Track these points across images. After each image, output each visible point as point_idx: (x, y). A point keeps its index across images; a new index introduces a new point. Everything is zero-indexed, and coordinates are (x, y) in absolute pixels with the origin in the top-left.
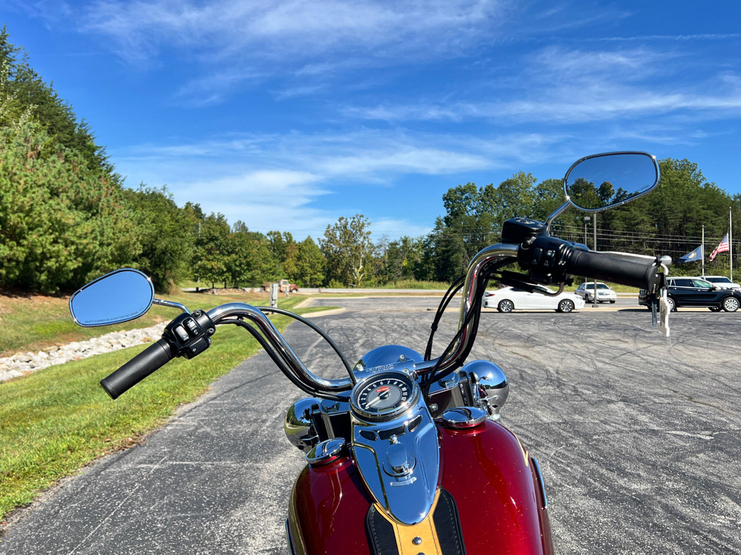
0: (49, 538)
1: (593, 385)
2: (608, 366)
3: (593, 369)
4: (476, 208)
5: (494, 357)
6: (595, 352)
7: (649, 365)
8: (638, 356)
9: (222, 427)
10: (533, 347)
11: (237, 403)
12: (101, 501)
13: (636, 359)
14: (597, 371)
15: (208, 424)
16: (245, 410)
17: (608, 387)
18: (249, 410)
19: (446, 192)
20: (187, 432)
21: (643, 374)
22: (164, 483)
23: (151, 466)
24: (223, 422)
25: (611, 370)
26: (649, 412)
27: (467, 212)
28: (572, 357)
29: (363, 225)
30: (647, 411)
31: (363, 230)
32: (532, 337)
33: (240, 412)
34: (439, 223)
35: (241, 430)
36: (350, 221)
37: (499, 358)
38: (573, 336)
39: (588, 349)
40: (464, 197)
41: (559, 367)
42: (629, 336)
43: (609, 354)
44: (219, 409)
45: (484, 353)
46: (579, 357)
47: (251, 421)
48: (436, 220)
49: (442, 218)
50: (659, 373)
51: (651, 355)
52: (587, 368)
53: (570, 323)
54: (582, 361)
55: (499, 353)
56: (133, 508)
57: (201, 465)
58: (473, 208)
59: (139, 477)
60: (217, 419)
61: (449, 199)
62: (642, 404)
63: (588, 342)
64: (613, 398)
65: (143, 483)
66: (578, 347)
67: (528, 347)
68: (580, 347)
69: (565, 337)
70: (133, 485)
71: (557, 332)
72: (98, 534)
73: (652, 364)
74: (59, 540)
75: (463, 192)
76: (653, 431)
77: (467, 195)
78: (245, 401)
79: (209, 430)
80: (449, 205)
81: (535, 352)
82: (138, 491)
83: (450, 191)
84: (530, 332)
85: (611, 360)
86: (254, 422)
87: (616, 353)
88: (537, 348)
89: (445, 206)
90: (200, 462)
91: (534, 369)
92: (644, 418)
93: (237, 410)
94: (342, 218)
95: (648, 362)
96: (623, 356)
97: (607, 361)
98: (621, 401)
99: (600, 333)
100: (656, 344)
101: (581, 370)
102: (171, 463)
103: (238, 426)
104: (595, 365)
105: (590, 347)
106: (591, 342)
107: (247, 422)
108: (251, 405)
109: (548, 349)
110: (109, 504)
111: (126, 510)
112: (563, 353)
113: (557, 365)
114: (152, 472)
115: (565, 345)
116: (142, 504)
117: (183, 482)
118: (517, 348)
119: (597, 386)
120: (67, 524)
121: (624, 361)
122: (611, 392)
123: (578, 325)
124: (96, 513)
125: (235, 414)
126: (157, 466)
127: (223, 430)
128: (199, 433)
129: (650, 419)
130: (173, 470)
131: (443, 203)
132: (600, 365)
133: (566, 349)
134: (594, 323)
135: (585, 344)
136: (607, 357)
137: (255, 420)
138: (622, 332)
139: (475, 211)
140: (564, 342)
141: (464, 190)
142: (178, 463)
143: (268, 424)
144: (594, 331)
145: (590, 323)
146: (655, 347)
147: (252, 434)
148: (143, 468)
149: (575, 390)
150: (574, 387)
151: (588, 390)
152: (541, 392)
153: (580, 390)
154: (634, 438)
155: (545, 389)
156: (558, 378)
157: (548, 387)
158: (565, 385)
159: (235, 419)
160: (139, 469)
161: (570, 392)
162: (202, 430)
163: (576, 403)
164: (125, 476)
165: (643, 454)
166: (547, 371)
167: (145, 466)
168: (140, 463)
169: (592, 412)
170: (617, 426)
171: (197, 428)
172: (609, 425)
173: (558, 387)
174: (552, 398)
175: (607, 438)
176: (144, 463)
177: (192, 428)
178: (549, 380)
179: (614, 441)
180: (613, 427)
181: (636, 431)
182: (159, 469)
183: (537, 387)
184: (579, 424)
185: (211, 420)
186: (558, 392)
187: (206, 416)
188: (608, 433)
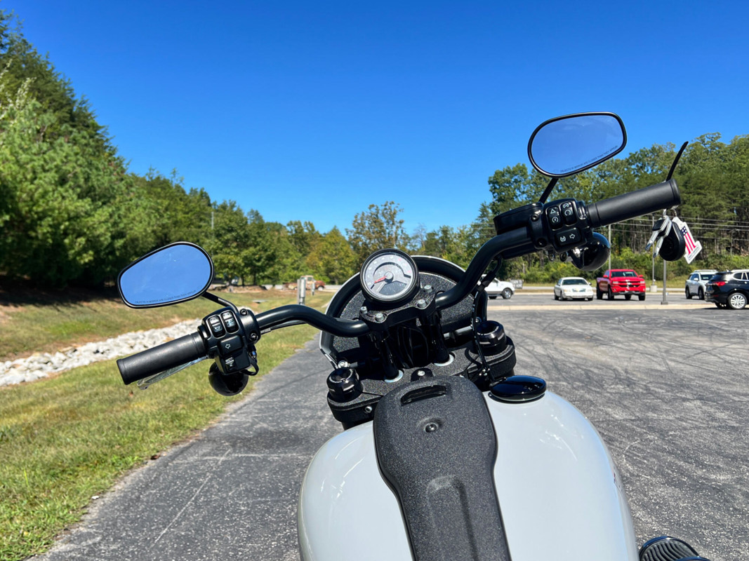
0: (138, 518)
1: (666, 384)
2: (682, 366)
3: (665, 368)
4: (527, 192)
5: (555, 357)
6: (667, 352)
7: (727, 364)
8: (715, 355)
9: (278, 423)
10: (597, 346)
11: (287, 401)
12: (178, 488)
13: (713, 358)
14: (670, 371)
15: (264, 421)
16: (297, 407)
17: (682, 386)
18: (302, 407)
19: (492, 175)
20: (244, 428)
21: (720, 374)
22: (236, 474)
23: (218, 458)
24: (278, 418)
25: (685, 370)
26: (728, 410)
27: (517, 197)
28: (641, 356)
29: (395, 214)
30: (726, 408)
31: (395, 219)
32: (596, 336)
33: (293, 410)
34: (484, 210)
35: (298, 426)
37: (560, 357)
38: (641, 335)
39: (659, 348)
40: (513, 180)
41: (627, 366)
42: (703, 335)
43: (683, 354)
44: (271, 406)
45: (543, 353)
46: (649, 356)
47: (307, 418)
48: (481, 207)
50: (739, 372)
51: (729, 354)
52: (658, 368)
53: (637, 322)
54: (653, 361)
55: (560, 353)
56: (211, 494)
57: (267, 457)
58: (523, 193)
59: (208, 467)
60: (270, 416)
61: (495, 183)
62: (720, 402)
63: (658, 341)
64: (688, 397)
65: (214, 472)
66: (648, 346)
67: (591, 347)
68: (649, 346)
69: (632, 336)
70: (205, 474)
71: (622, 330)
72: (185, 515)
73: (730, 363)
74: (149, 519)
76: (733, 427)
77: (516, 177)
78: (296, 399)
79: (265, 425)
80: (495, 188)
81: (599, 351)
82: (211, 480)
83: (496, 173)
84: (593, 331)
85: (684, 359)
86: (311, 419)
87: (690, 352)
88: (603, 348)
89: (491, 191)
90: (266, 455)
91: (600, 369)
92: (722, 415)
93: (289, 407)
94: (373, 206)
95: (725, 362)
96: (698, 356)
97: (680, 360)
98: (697, 399)
99: (671, 331)
100: (735, 343)
101: (652, 370)
102: (236, 455)
103: (295, 422)
104: (667, 364)
105: (661, 346)
106: (661, 341)
107: (303, 419)
108: (302, 403)
109: (614, 349)
110: (186, 491)
111: (205, 496)
112: (632, 353)
113: (626, 364)
114: (220, 463)
115: (633, 344)
116: (219, 491)
117: (255, 472)
118: (579, 348)
119: (671, 385)
120: (152, 506)
121: (699, 360)
122: (686, 391)
123: (646, 323)
124: (177, 498)
125: (288, 411)
126: (223, 458)
127: (280, 426)
128: (257, 429)
129: (729, 416)
130: (241, 462)
131: (489, 187)
132: (672, 364)
133: (634, 348)
134: (664, 321)
135: (655, 343)
136: (680, 356)
137: (312, 417)
138: (696, 331)
140: (632, 341)
141: (514, 172)
142: (243, 455)
143: (325, 420)
144: (665, 329)
145: (659, 321)
146: (734, 346)
147: (312, 429)
148: (210, 460)
149: (647, 389)
150: (645, 386)
151: (662, 388)
152: (611, 391)
153: (652, 389)
154: (712, 433)
155: (614, 388)
156: (628, 377)
157: (618, 386)
158: (635, 384)
159: (290, 415)
160: (206, 460)
161: (641, 390)
162: (258, 426)
163: (649, 401)
164: (193, 466)
165: (722, 448)
166: (615, 370)
167: (211, 458)
168: (205, 455)
169: (666, 410)
170: (694, 422)
171: (253, 425)
172: (686, 422)
173: (628, 386)
174: (623, 396)
175: (683, 433)
176: (210, 456)
177: (248, 425)
178: (618, 379)
179: (691, 436)
180: (689, 423)
181: (714, 428)
182: (226, 461)
183: (606, 386)
184: (652, 420)
185: (266, 417)
186: (628, 390)
187: (258, 413)
188: (685, 429)
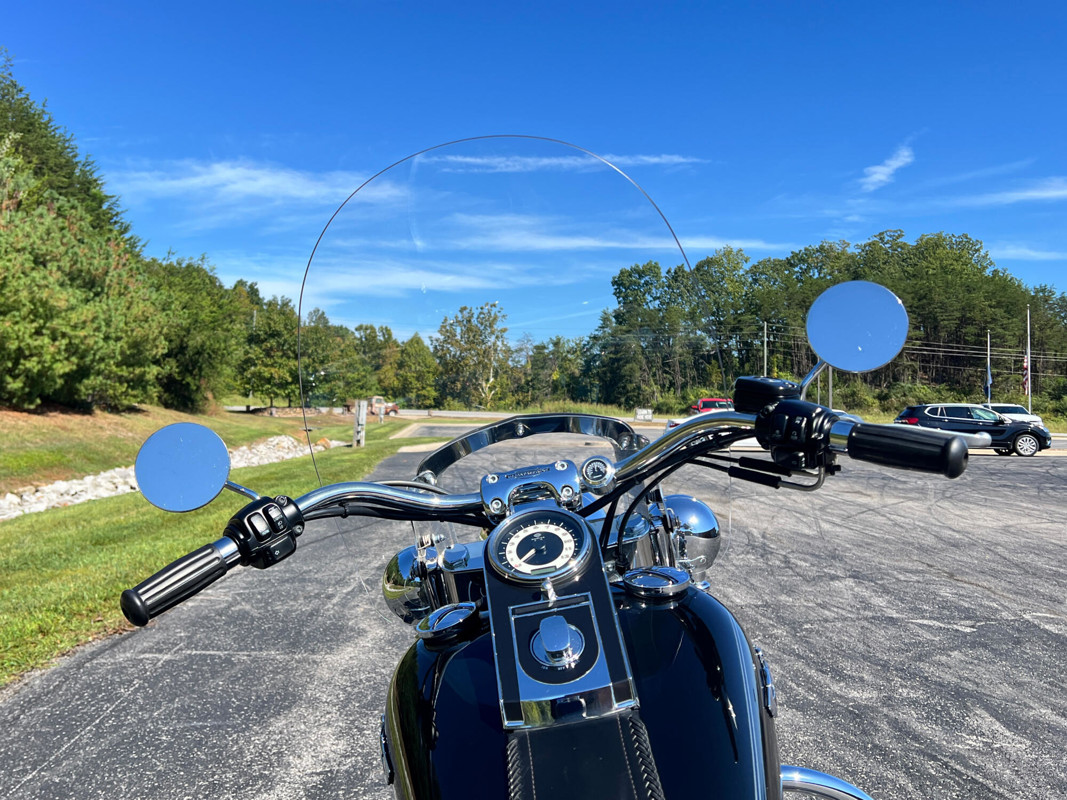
1: (812, 555)
2: (838, 529)
3: (815, 533)
4: (659, 298)
6: (822, 509)
7: (896, 528)
8: (883, 516)
9: (267, 604)
10: (733, 499)
11: (292, 571)
12: (82, 704)
14: (822, 536)
15: (248, 600)
16: (303, 580)
17: (833, 557)
18: (310, 581)
19: (617, 273)
20: (217, 609)
21: (887, 541)
22: (177, 680)
23: (159, 656)
24: (270, 597)
25: (841, 534)
26: (888, 593)
27: (647, 304)
28: (787, 514)
29: (495, 319)
30: (885, 591)
31: (495, 327)
33: (297, 584)
34: (605, 319)
35: (295, 608)
36: (476, 313)
39: (813, 504)
40: (643, 281)
41: (766, 529)
42: (874, 488)
44: (266, 578)
46: (798, 515)
47: (310, 597)
48: (602, 314)
49: (610, 311)
50: (910, 540)
51: (903, 513)
52: (808, 531)
54: (802, 521)
56: (127, 714)
57: (232, 656)
58: (655, 299)
59: (141, 671)
60: (260, 593)
61: (621, 284)
62: (879, 582)
63: (814, 495)
64: (839, 573)
65: (145, 680)
66: (799, 500)
67: (725, 503)
68: (801, 501)
70: (131, 681)
72: (74, 749)
73: (902, 527)
74: (17, 757)
75: (641, 273)
76: (891, 619)
77: (647, 278)
78: (305, 568)
79: (248, 607)
80: (620, 292)
81: (735, 506)
82: (137, 690)
83: (622, 273)
85: (844, 520)
86: (316, 598)
87: (852, 510)
89: (615, 294)
90: (231, 652)
91: (731, 531)
92: (879, 601)
93: (292, 580)
94: (465, 308)
95: (896, 524)
96: (861, 515)
97: (839, 521)
98: (849, 577)
99: (832, 482)
100: (911, 499)
101: (797, 534)
102: (189, 652)
103: (291, 603)
104: (820, 527)
105: (816, 502)
106: (817, 495)
107: (305, 598)
108: (312, 574)
109: (755, 504)
110: (93, 708)
111: (118, 717)
112: (776, 509)
113: (765, 525)
114: (160, 664)
115: (780, 498)
116: (142, 709)
117: (204, 678)
119: (818, 557)
120: (30, 734)
121: (862, 521)
122: (837, 565)
124: (73, 720)
125: (288, 586)
126: (167, 657)
127: (269, 608)
128: (234, 612)
129: (888, 602)
130: (191, 663)
131: (612, 289)
132: (826, 526)
133: (780, 504)
135: (808, 498)
136: (839, 516)
137: (318, 596)
138: (865, 482)
139: (657, 302)
141: (643, 272)
142: (199, 652)
143: (335, 600)
146: (910, 503)
147: (311, 614)
148: (147, 659)
149: (786, 561)
150: (785, 556)
151: (805, 561)
152: (737, 563)
153: (793, 561)
154: (862, 628)
155: (743, 559)
156: (764, 544)
157: (748, 556)
158: (772, 553)
159: (288, 593)
160: (141, 660)
161: (778, 563)
162: (238, 608)
163: (785, 579)
164: (119, 669)
165: (871, 650)
166: (749, 534)
167: (151, 656)
168: (144, 652)
169: (806, 591)
170: (840, 611)
171: (231, 605)
172: (829, 610)
173: (762, 556)
174: (752, 571)
175: (823, 627)
176: (150, 652)
177: (223, 605)
178: (751, 546)
179: (832, 632)
180: (834, 612)
181: (866, 619)
182: (170, 661)
183: (732, 556)
184: (785, 607)
185: (253, 594)
186: (761, 563)
187: (245, 588)
188: (826, 621)
